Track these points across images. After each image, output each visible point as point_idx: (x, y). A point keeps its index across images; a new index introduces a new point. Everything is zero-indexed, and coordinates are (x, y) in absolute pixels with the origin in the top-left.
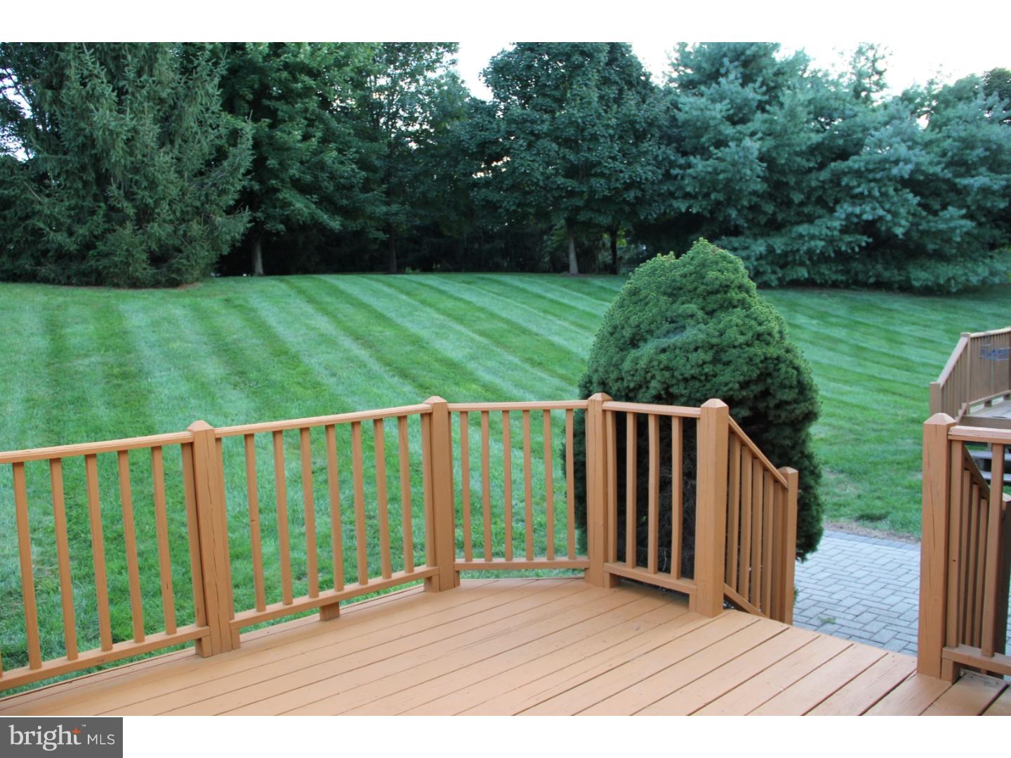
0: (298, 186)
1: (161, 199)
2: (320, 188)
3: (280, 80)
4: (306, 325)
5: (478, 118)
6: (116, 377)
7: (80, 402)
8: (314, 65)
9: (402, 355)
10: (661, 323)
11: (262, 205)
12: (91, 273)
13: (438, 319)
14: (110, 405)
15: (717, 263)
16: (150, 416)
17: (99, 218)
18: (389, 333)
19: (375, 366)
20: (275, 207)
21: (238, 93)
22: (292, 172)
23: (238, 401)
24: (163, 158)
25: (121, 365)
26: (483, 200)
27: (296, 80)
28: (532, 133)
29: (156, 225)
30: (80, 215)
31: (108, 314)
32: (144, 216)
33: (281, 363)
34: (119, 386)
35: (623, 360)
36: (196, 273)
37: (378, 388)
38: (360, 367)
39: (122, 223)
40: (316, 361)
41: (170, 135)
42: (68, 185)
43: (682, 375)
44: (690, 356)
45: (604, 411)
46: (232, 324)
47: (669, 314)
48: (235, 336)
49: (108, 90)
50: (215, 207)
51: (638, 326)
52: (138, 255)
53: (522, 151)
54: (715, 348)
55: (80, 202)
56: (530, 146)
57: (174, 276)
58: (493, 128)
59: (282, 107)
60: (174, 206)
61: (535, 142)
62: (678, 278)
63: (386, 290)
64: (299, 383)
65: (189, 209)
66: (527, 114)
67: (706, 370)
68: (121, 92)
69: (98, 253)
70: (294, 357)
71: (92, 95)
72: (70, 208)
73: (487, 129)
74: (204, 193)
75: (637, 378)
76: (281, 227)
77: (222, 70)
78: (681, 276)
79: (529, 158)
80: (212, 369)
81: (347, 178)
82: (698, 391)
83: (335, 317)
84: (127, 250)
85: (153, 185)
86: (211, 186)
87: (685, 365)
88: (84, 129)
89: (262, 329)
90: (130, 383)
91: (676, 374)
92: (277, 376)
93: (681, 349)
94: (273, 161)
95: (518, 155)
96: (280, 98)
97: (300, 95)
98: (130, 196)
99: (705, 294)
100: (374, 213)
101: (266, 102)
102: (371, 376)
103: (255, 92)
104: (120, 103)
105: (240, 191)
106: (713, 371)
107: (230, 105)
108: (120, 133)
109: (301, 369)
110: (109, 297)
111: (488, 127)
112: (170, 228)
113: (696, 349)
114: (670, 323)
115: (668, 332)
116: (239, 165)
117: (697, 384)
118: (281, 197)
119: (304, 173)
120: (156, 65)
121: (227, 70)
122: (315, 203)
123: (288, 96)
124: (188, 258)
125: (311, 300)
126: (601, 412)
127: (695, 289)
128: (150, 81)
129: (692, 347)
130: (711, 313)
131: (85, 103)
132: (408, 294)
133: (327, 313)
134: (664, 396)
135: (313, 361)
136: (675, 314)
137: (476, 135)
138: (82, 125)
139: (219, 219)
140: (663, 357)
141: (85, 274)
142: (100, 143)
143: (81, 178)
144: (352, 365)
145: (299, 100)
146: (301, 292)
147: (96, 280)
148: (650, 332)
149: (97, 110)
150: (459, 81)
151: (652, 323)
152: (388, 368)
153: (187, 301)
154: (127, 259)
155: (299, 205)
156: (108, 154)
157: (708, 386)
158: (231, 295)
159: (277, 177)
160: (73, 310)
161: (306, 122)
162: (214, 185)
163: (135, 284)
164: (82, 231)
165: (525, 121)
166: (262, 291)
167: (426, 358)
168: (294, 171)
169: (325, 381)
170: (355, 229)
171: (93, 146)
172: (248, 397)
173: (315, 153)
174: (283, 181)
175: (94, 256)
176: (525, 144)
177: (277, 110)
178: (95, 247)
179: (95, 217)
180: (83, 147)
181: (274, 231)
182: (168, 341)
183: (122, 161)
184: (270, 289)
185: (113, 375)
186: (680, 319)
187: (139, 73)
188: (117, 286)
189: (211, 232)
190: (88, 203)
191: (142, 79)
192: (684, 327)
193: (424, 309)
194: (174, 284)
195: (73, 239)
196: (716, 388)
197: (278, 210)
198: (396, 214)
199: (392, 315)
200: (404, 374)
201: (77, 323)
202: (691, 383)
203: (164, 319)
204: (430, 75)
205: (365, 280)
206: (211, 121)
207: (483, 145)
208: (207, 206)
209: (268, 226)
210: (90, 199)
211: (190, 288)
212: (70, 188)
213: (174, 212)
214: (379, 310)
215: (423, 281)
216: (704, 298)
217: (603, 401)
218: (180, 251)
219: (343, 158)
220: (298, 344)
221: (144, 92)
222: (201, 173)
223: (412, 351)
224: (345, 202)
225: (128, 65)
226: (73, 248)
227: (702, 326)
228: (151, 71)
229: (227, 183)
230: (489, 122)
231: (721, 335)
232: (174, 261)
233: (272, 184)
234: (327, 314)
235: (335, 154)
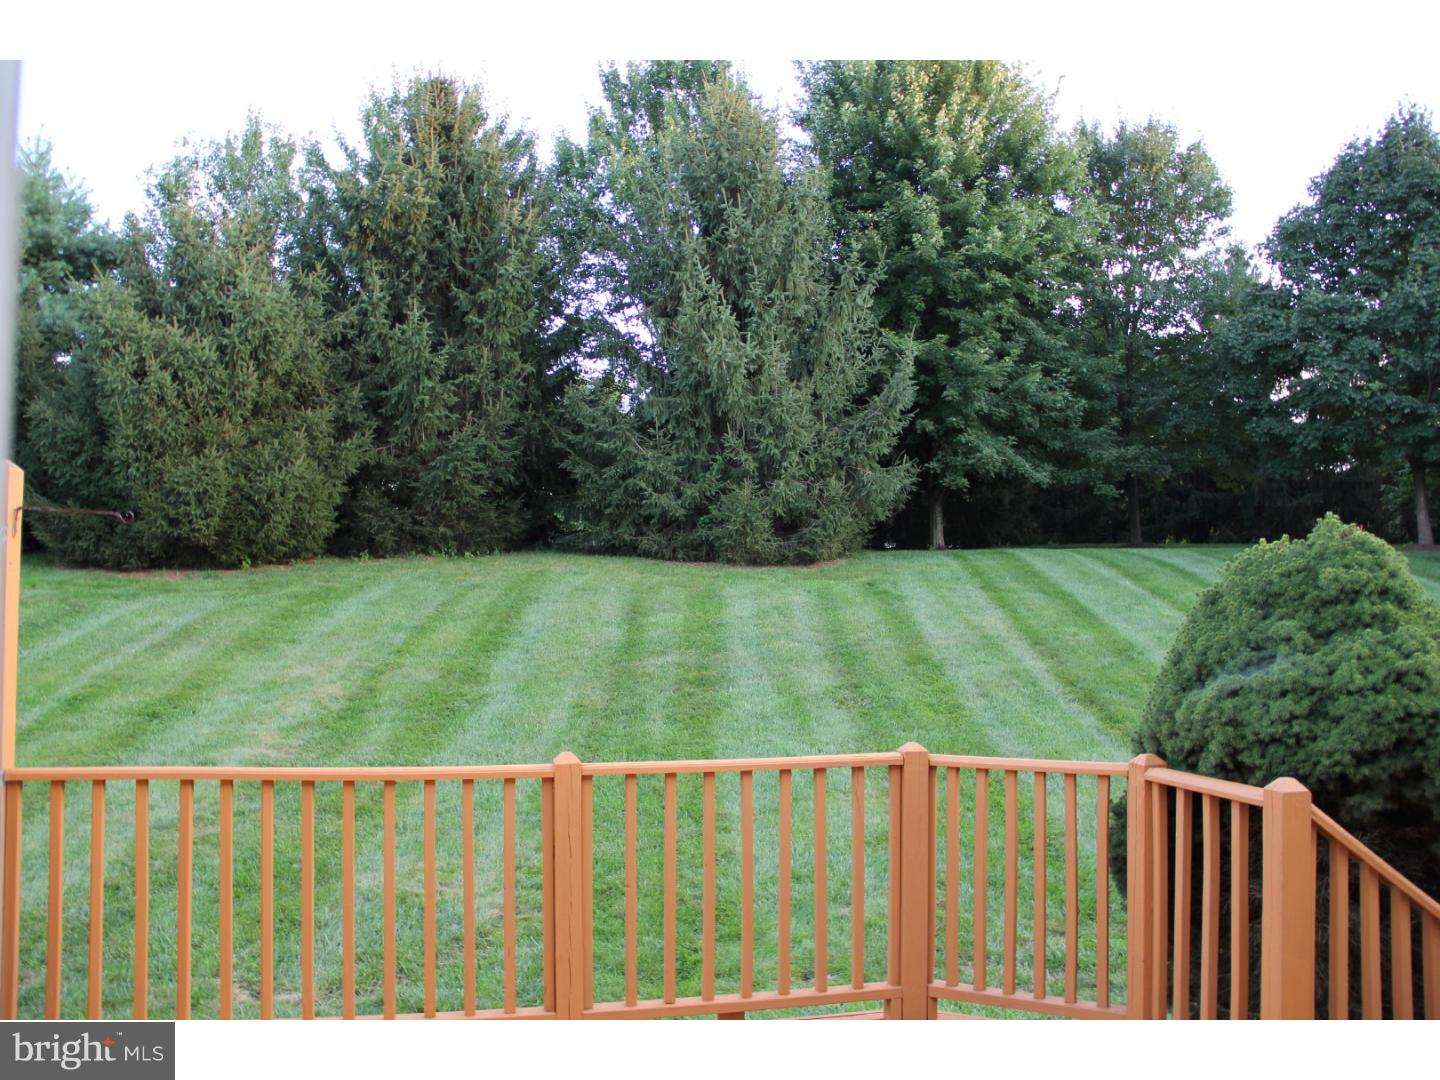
0: (987, 422)
1: (790, 449)
2: (1021, 426)
3: (961, 281)
4: (967, 621)
5: (1257, 312)
6: (691, 683)
7: (636, 712)
8: (1008, 255)
9: (1096, 670)
10: (1238, 650)
11: (940, 452)
12: (701, 544)
13: (1168, 617)
14: (671, 719)
15: (1345, 553)
16: (715, 736)
17: (712, 475)
18: (1087, 636)
19: (1051, 685)
20: (956, 454)
21: (905, 303)
22: (977, 405)
23: (839, 723)
24: (794, 396)
25: (701, 668)
26: (1267, 434)
27: (984, 278)
28: (1341, 328)
29: (782, 483)
30: (690, 471)
31: (707, 600)
32: (768, 472)
33: (915, 675)
34: (690, 695)
35: (1179, 704)
36: (836, 547)
37: (1044, 718)
38: (1026, 686)
39: (739, 481)
40: (965, 675)
41: (808, 363)
42: (678, 434)
43: (1257, 734)
44: (1271, 703)
45: (1149, 784)
46: (862, 617)
47: (1252, 636)
48: (861, 635)
49: (726, 312)
50: (862, 456)
51: (1205, 654)
52: (758, 523)
53: (1324, 358)
54: (1319, 692)
55: (692, 455)
56: (1338, 348)
57: (804, 550)
58: (1281, 326)
59: (966, 317)
60: (807, 457)
61: (1347, 342)
62: (1275, 578)
63: (1105, 571)
64: (931, 705)
65: (828, 460)
66: (1332, 300)
67: (1296, 729)
68: (742, 314)
69: (711, 519)
70: (937, 667)
71: (708, 321)
72: (679, 463)
73: (1272, 327)
74: (848, 438)
75: (1193, 735)
76: (964, 482)
77: (880, 274)
78: (1282, 575)
79: (1336, 367)
80: (817, 678)
81: (1061, 410)
82: (1284, 763)
83: (1015, 611)
84: (745, 516)
85: (780, 429)
86: (858, 429)
87: (1260, 719)
88: (697, 364)
89: (903, 626)
90: (706, 691)
91: (1248, 732)
92: (903, 693)
93: (1259, 692)
94: (952, 392)
95: (1319, 363)
96: (962, 305)
97: (991, 299)
98: (750, 446)
99: (1318, 604)
100: (1101, 458)
101: (944, 311)
102: (1039, 699)
103: (927, 299)
104: (743, 327)
105: (899, 434)
106: (1310, 730)
107: (895, 320)
108: (740, 366)
109: (941, 685)
110: (718, 576)
111: (1274, 324)
112: (801, 487)
113: (1284, 694)
114: (1253, 649)
115: (1248, 664)
116: (896, 401)
117: (1281, 751)
118: (964, 440)
119: (997, 405)
120: (790, 275)
121: (886, 273)
122: (1013, 446)
123: (974, 301)
124: (824, 527)
125: (987, 586)
126: (1143, 784)
127: (1303, 595)
128: (783, 297)
129: (1276, 690)
130: (1325, 636)
131: (699, 331)
132: (1135, 578)
133: (1003, 604)
134: (1230, 766)
135: (961, 673)
136: (1264, 636)
137: (1252, 337)
138: (694, 359)
139: (867, 474)
140: (1228, 704)
141: (696, 547)
142: (714, 380)
143: (693, 424)
144: (1015, 682)
145: (990, 305)
146: (977, 573)
147: (708, 554)
148: (1221, 663)
149: (712, 339)
150: (1246, 257)
151: (1226, 649)
152: (1068, 689)
153: (816, 584)
154: (744, 527)
155: (988, 451)
156: (724, 394)
157: (1301, 755)
158: (878, 576)
159: (958, 413)
160: (666, 593)
161: (998, 335)
162: (863, 428)
163: (755, 560)
164: (690, 491)
165: (1329, 311)
166: (922, 572)
167: (1132, 676)
168: (982, 403)
169: (970, 704)
170: (1073, 482)
171: (708, 385)
172: (853, 720)
173: (1011, 377)
174: (966, 418)
175: (706, 524)
176: (1329, 346)
177: (959, 321)
178: (708, 512)
179: (708, 475)
180: (697, 387)
181: (954, 488)
182: (771, 637)
183: (742, 401)
184: (935, 568)
185: (686, 680)
186: (1269, 644)
187: (770, 287)
188: (731, 562)
189: (857, 491)
190: (701, 456)
191: (771, 295)
192: (1273, 657)
193: (1152, 601)
194: (805, 560)
195: (680, 502)
196: (1314, 759)
197: (959, 458)
198: (1136, 459)
199: (1099, 610)
200: (1089, 699)
201: (664, 611)
202: (1272, 749)
203: (776, 608)
204: (1190, 254)
205: (1078, 556)
206: (858, 343)
207: (1263, 353)
208: (852, 456)
209: (946, 481)
210: (703, 450)
211: (827, 567)
212: (681, 437)
213: (807, 466)
214: (1082, 601)
215: (1167, 560)
216: (1317, 611)
217: (1147, 767)
218: (816, 517)
219: (1053, 383)
220: (947, 648)
221: (774, 311)
222: (847, 413)
223: (1112, 665)
224: (1058, 444)
225: (754, 280)
226: (680, 513)
227: (1300, 657)
228: (785, 284)
229: (880, 424)
230: (1274, 316)
231: (1331, 673)
232: (806, 530)
233: (952, 423)
234: (1004, 607)
235: (1038, 376)
